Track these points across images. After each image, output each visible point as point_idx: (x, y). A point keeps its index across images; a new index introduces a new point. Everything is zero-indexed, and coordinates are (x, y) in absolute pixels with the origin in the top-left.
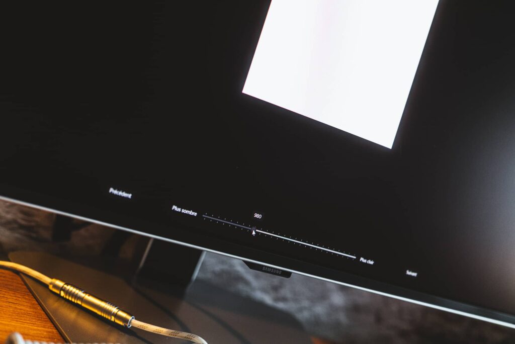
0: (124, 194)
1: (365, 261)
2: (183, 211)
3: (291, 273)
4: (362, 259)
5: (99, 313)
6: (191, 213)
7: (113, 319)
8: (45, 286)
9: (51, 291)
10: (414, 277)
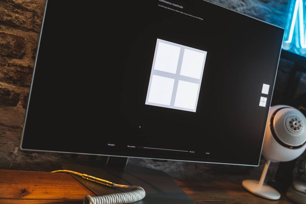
0: (113, 145)
1: (191, 152)
2: (131, 147)
3: (167, 160)
4: (190, 152)
5: (102, 183)
6: (133, 147)
7: (108, 185)
8: (81, 177)
9: (83, 178)
10: (208, 154)
